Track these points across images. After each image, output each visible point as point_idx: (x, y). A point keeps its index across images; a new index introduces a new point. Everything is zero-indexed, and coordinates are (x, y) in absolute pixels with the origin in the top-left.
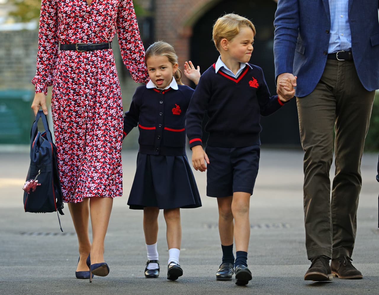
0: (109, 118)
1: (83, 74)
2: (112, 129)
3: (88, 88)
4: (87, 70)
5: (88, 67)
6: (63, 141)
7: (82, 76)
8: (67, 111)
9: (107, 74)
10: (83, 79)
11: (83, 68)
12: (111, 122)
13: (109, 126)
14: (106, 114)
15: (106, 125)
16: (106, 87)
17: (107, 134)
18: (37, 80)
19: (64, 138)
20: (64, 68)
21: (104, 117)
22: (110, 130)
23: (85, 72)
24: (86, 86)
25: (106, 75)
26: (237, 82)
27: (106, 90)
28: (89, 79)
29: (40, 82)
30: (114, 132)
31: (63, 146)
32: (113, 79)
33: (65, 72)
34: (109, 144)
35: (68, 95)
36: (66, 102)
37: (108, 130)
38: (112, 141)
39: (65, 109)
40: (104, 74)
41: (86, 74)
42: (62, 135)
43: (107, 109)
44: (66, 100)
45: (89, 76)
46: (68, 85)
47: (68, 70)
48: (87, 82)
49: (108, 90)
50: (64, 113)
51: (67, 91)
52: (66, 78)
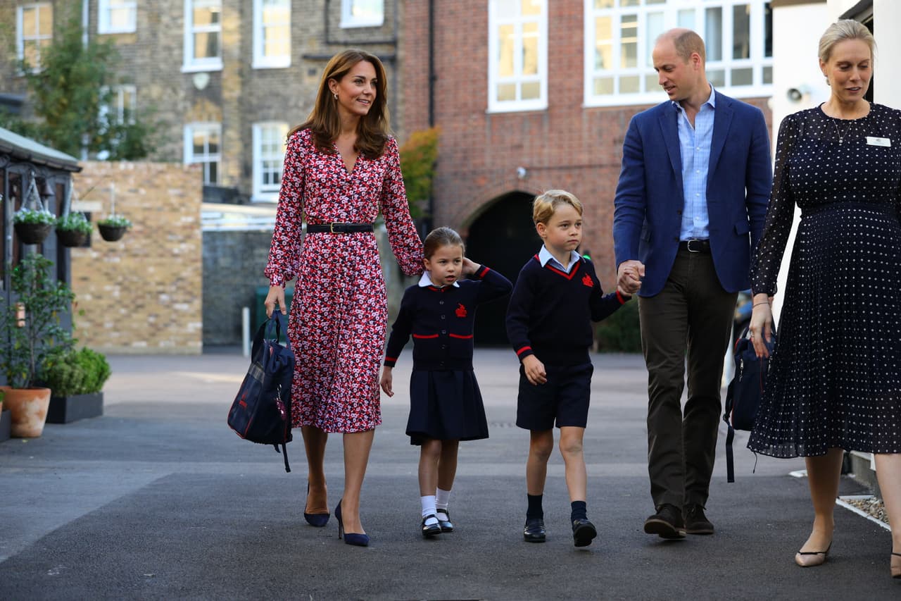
0: (371, 322)
1: (339, 262)
2: (375, 336)
3: (344, 282)
4: (344, 258)
5: (346, 254)
6: (302, 351)
7: (338, 265)
8: (310, 312)
9: (368, 265)
10: (338, 270)
11: (339, 255)
12: (374, 327)
13: (372, 333)
14: (367, 317)
15: (367, 332)
16: (366, 282)
17: (368, 344)
18: (273, 270)
19: (303, 346)
20: (312, 255)
21: (364, 321)
22: (373, 338)
23: (341, 260)
24: (341, 278)
25: (366, 265)
26: (569, 278)
27: (365, 286)
28: (345, 269)
29: (278, 272)
30: (377, 341)
31: (302, 356)
32: (376, 271)
33: (314, 261)
34: (370, 357)
35: (313, 291)
36: (309, 300)
37: (369, 338)
38: (374, 353)
39: (307, 308)
40: (363, 264)
41: (343, 263)
42: (301, 342)
43: (367, 310)
44: (309, 297)
45: (346, 266)
46: (315, 277)
47: (317, 258)
48: (342, 274)
49: (369, 286)
50: (306, 314)
51: (313, 286)
52: (314, 269)
